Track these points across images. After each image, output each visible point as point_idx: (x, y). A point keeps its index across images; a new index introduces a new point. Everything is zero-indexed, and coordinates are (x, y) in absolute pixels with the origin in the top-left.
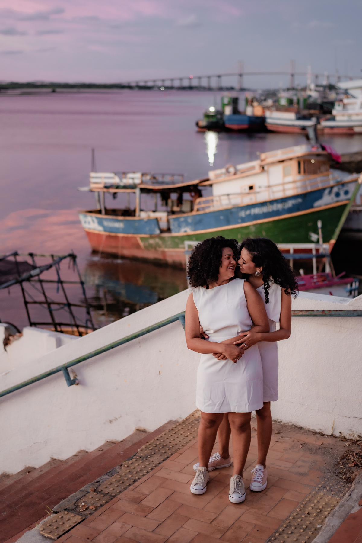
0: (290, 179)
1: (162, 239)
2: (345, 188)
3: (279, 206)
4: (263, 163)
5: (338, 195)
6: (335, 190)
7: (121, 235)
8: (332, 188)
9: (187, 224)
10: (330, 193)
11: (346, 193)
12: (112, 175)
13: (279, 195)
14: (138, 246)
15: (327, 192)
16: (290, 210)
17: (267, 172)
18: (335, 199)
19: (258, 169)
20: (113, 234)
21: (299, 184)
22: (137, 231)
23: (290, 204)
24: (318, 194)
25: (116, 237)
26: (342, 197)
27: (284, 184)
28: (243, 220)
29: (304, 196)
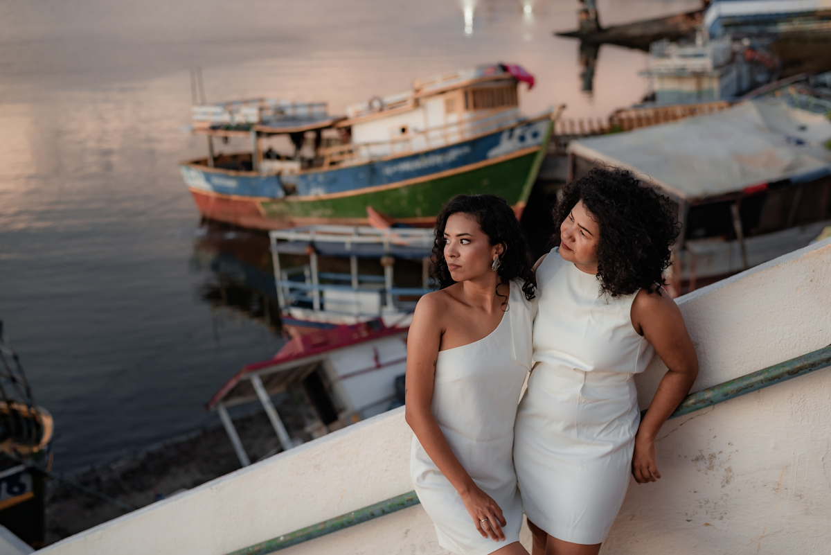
0: (453, 118)
1: (289, 204)
2: (533, 129)
3: (437, 159)
4: (418, 95)
5: (522, 139)
6: (518, 132)
7: (235, 197)
8: (512, 130)
9: (318, 184)
10: (511, 136)
11: (535, 135)
12: (218, 110)
13: (438, 143)
14: (257, 213)
15: (505, 136)
16: (454, 164)
17: (424, 107)
18: (519, 145)
19: (410, 103)
20: (225, 197)
21: (466, 126)
22: (255, 193)
23: (453, 155)
24: (492, 140)
25: (228, 201)
26: (530, 141)
27: (447, 126)
28: (391, 179)
29: (472, 143)
